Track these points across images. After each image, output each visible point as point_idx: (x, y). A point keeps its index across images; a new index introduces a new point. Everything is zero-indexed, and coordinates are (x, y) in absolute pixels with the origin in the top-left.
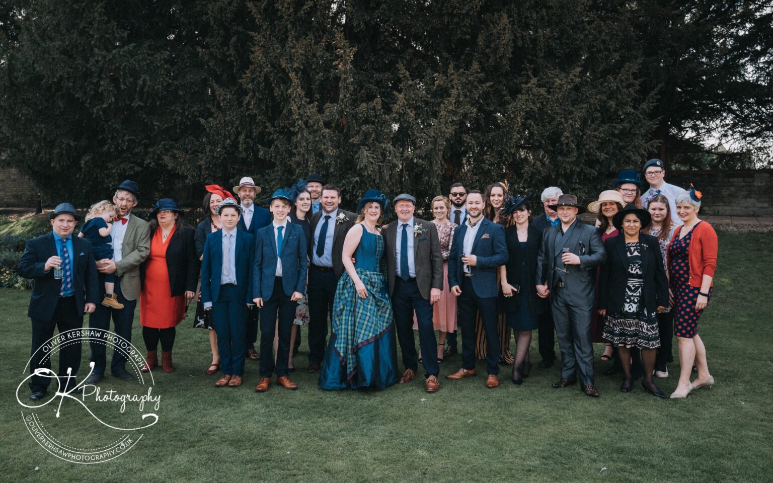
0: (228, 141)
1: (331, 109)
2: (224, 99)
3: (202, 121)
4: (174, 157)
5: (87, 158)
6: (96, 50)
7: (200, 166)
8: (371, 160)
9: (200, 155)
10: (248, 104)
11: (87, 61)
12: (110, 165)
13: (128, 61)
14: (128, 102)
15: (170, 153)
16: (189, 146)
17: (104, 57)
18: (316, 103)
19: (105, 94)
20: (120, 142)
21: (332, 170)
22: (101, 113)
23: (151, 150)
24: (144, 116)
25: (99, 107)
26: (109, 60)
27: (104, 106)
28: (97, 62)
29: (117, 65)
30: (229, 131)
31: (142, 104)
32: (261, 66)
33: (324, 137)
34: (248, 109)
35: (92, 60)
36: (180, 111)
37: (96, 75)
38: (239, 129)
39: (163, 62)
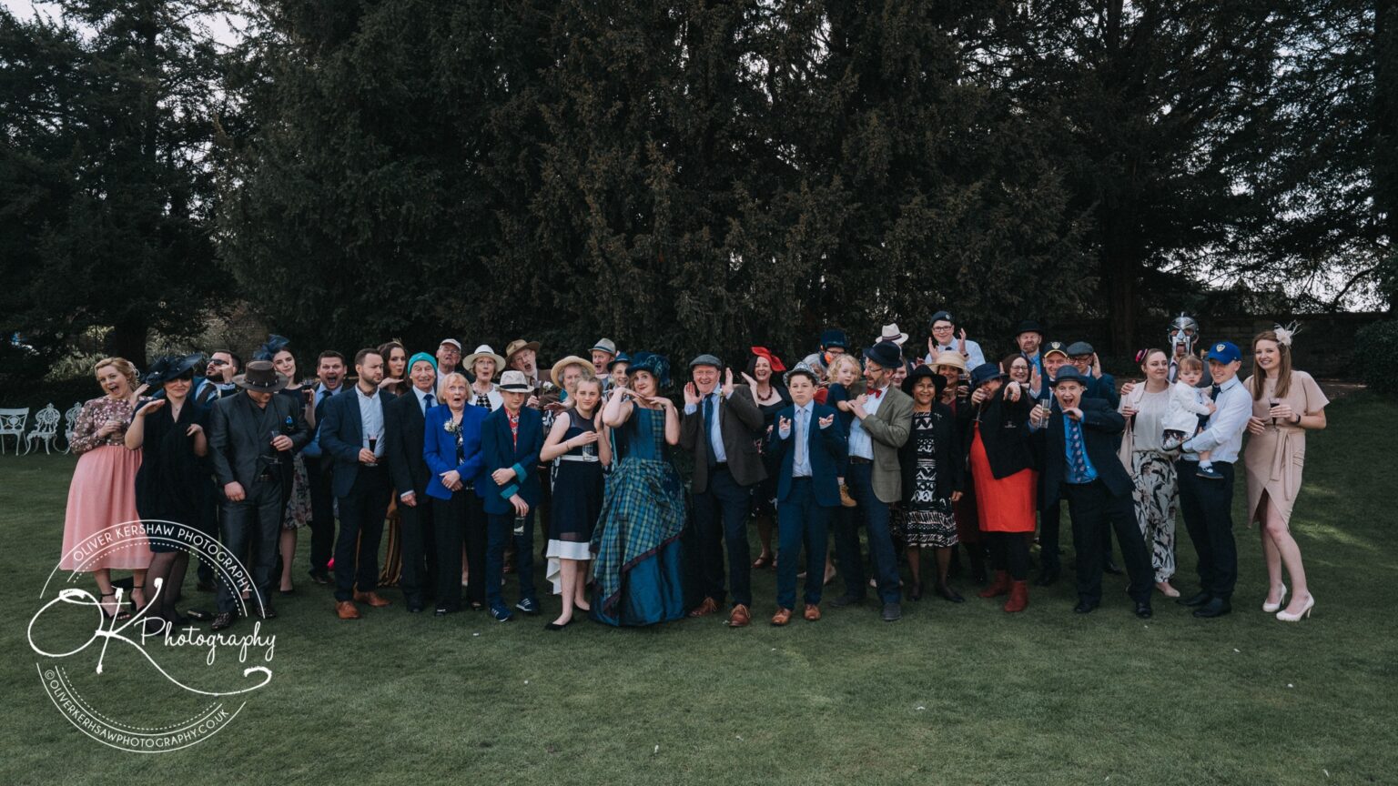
0: (518, 286)
1: (644, 241)
2: (511, 231)
3: (484, 259)
4: (449, 307)
5: (340, 311)
6: (348, 172)
7: (482, 319)
8: (694, 308)
9: (482, 304)
10: (541, 237)
11: (338, 186)
12: (370, 319)
13: (389, 185)
14: (390, 238)
15: (444, 303)
16: (469, 293)
17: (358, 181)
18: (623, 235)
19: (360, 228)
20: (381, 288)
21: (645, 322)
22: (356, 252)
23: (420, 298)
24: (411, 255)
25: (352, 245)
26: (365, 184)
27: (359, 243)
28: (350, 186)
29: (374, 189)
30: (518, 273)
31: (406, 239)
32: (554, 188)
33: (634, 279)
34: (541, 244)
35: (344, 185)
36: (457, 247)
37: (348, 203)
38: (531, 270)
39: (433, 184)
